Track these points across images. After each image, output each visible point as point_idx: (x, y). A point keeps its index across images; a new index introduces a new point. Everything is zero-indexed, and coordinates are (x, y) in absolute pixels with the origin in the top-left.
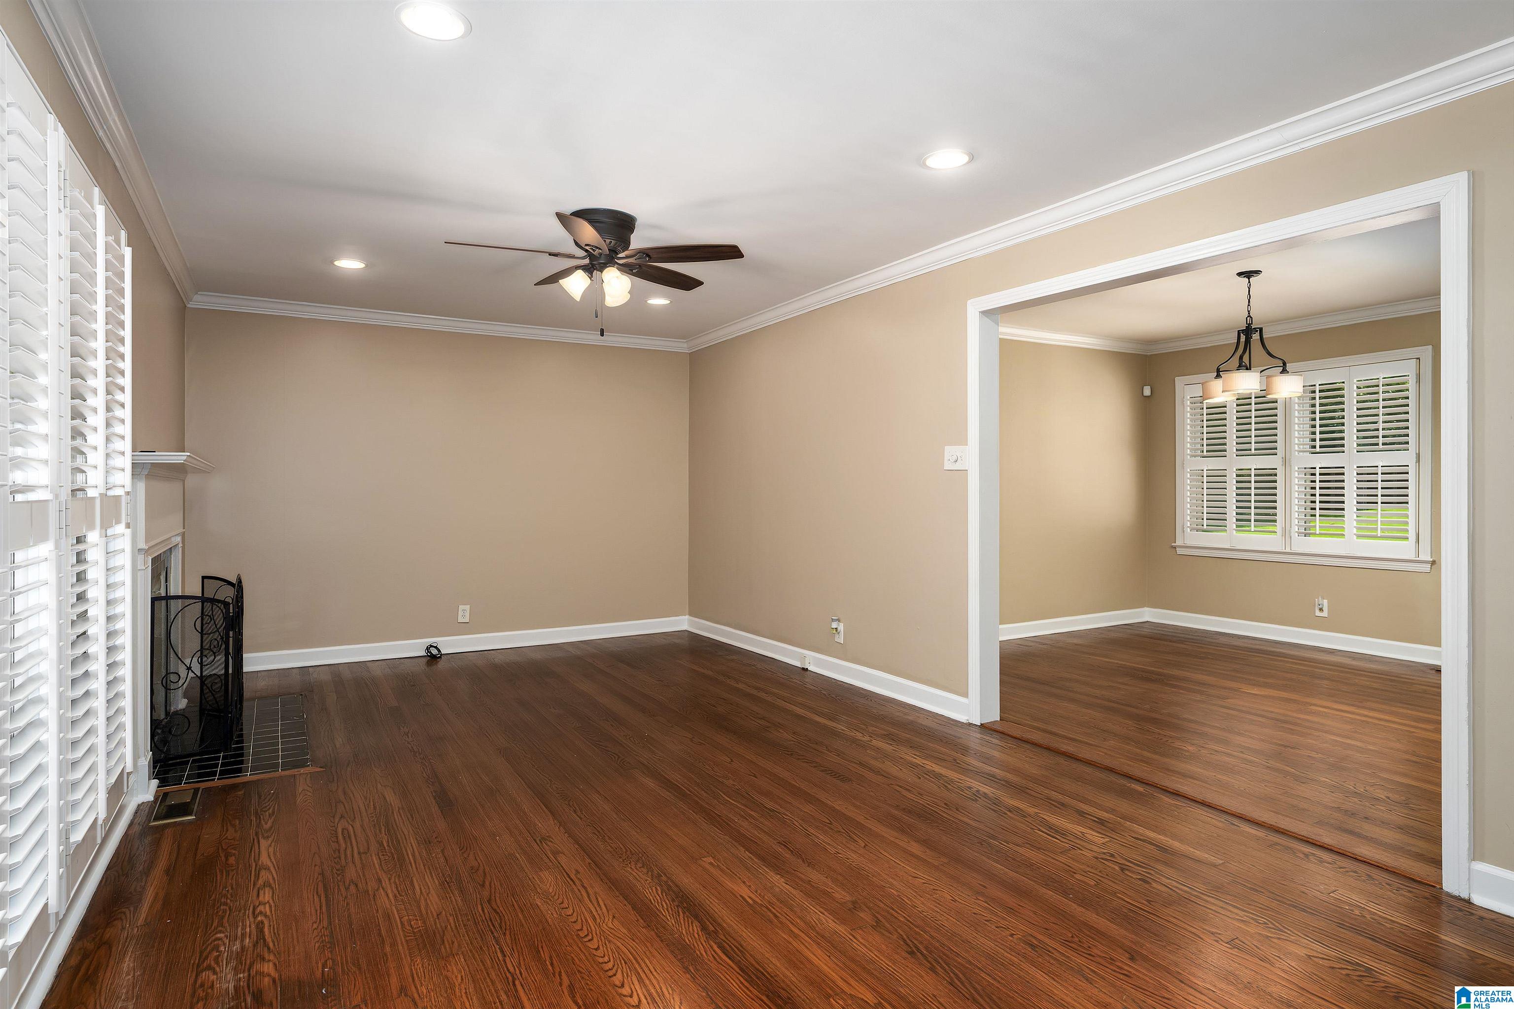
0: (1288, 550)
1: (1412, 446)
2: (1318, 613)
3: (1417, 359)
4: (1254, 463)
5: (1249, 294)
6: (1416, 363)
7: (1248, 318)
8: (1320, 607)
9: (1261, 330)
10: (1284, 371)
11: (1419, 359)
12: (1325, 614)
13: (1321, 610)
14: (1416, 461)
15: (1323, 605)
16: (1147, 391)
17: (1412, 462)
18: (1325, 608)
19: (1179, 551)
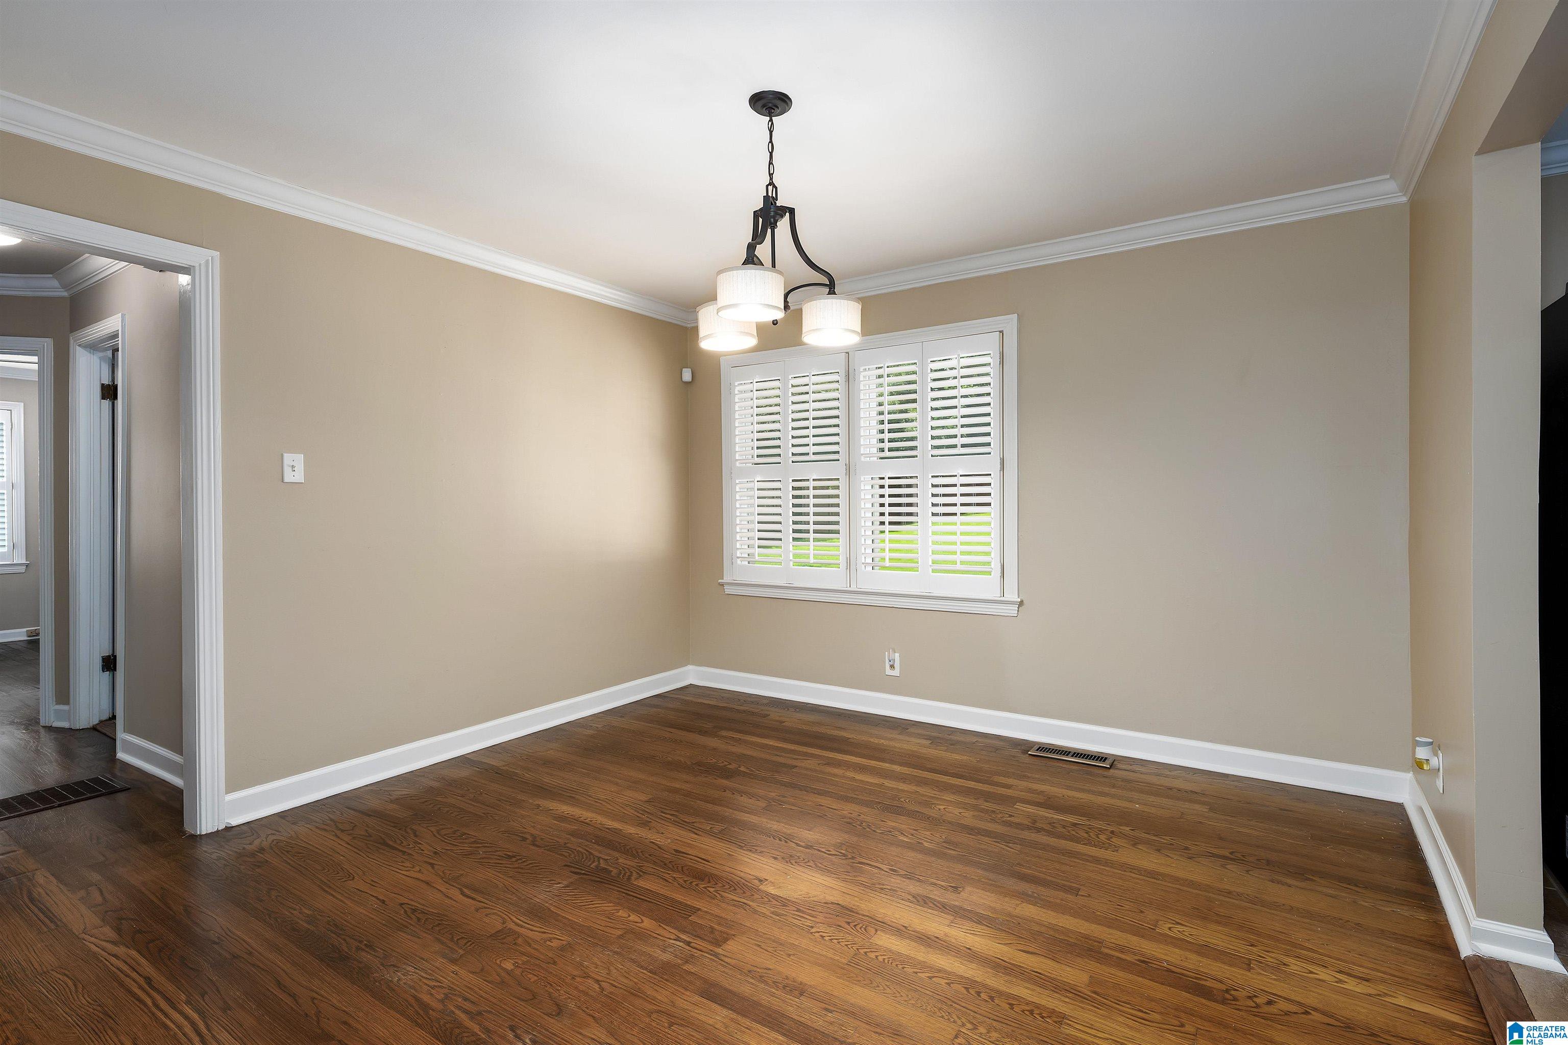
0: (853, 588)
1: (994, 449)
2: (889, 671)
3: (1000, 332)
4: (813, 472)
5: (771, 141)
6: (1000, 335)
7: (770, 188)
8: (891, 663)
9: (792, 211)
10: (832, 292)
11: (1001, 332)
12: (896, 672)
13: (892, 667)
14: (1001, 468)
15: (894, 660)
16: (687, 376)
17: (995, 471)
18: (897, 665)
19: (728, 590)
